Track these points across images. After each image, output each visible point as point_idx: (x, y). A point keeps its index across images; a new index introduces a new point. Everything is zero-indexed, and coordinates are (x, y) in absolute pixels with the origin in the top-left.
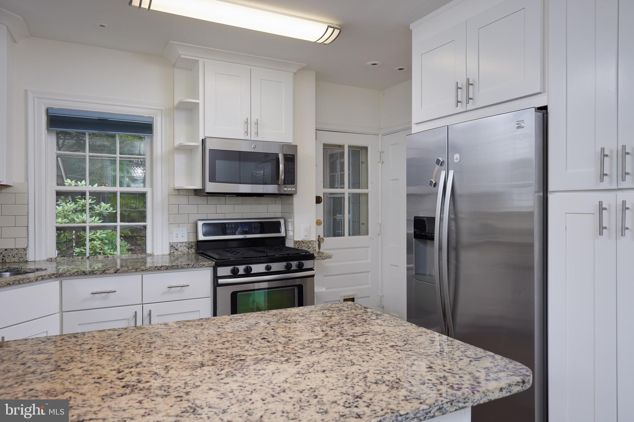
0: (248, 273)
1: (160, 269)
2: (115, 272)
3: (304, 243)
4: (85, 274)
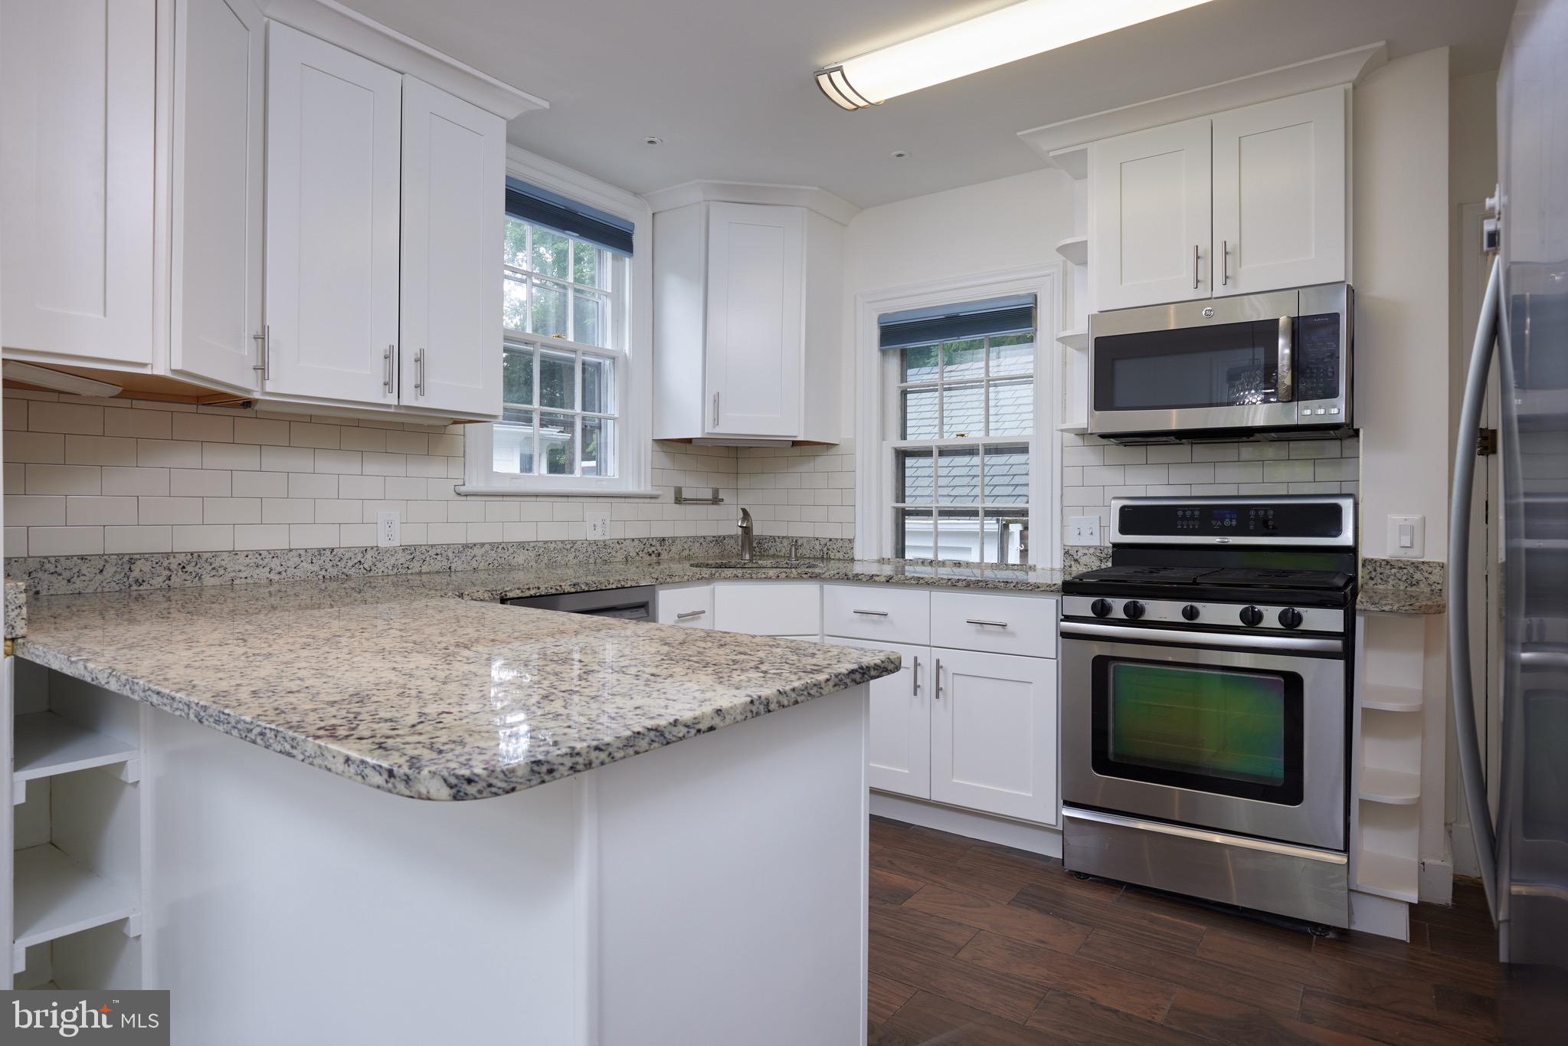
0: (1134, 617)
1: (955, 585)
2: (888, 581)
3: (1392, 567)
4: (847, 579)
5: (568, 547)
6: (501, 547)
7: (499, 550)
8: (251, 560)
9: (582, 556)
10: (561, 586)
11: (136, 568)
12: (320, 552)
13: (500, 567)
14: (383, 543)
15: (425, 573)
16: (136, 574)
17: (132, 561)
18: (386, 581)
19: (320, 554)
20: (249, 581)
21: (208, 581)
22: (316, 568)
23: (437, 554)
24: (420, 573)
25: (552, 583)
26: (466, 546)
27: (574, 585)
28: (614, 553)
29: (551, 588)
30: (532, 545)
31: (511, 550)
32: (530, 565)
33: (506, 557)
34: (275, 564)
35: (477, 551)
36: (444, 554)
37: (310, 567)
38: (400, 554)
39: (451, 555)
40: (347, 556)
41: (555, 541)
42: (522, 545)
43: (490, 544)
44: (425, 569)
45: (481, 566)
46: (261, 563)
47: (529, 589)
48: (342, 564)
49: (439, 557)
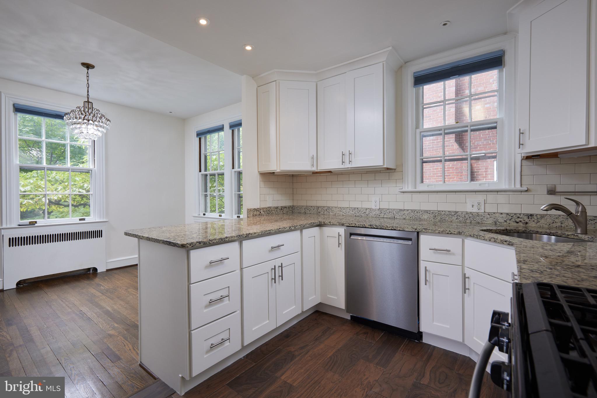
5: (453, 214)
6: (416, 211)
7: (415, 212)
8: (339, 210)
9: (461, 219)
10: (364, 225)
11: (319, 209)
12: (355, 208)
13: (416, 219)
14: (374, 207)
15: (385, 218)
16: (319, 211)
17: (318, 208)
18: (372, 219)
19: (354, 209)
20: (339, 214)
21: (331, 214)
22: (354, 213)
23: (390, 212)
24: (383, 218)
25: (362, 223)
26: (401, 210)
27: (370, 225)
28: (485, 219)
29: (360, 225)
30: (432, 212)
31: (421, 213)
32: (430, 219)
33: (418, 215)
34: (344, 211)
35: (405, 212)
36: (392, 212)
37: (352, 212)
38: (377, 211)
39: (395, 213)
40: (361, 210)
41: (445, 211)
42: (427, 212)
43: (411, 210)
44: (385, 216)
45: (407, 218)
46: (341, 210)
47: (352, 224)
48: (360, 213)
49: (390, 213)
